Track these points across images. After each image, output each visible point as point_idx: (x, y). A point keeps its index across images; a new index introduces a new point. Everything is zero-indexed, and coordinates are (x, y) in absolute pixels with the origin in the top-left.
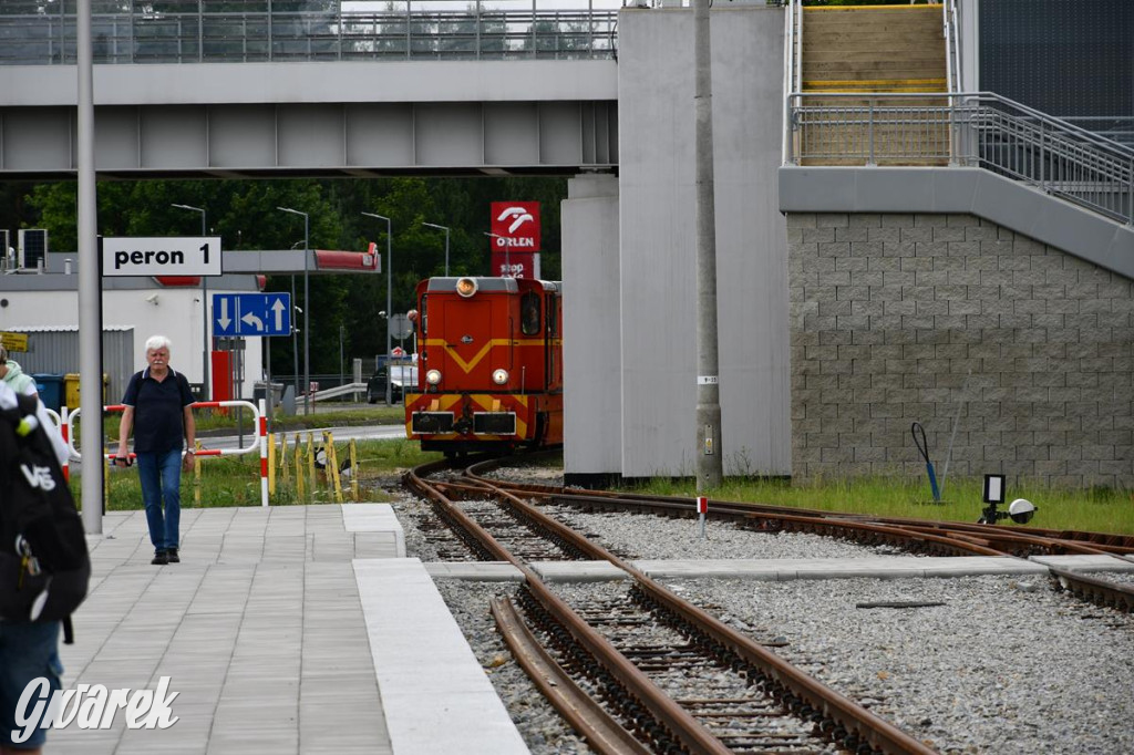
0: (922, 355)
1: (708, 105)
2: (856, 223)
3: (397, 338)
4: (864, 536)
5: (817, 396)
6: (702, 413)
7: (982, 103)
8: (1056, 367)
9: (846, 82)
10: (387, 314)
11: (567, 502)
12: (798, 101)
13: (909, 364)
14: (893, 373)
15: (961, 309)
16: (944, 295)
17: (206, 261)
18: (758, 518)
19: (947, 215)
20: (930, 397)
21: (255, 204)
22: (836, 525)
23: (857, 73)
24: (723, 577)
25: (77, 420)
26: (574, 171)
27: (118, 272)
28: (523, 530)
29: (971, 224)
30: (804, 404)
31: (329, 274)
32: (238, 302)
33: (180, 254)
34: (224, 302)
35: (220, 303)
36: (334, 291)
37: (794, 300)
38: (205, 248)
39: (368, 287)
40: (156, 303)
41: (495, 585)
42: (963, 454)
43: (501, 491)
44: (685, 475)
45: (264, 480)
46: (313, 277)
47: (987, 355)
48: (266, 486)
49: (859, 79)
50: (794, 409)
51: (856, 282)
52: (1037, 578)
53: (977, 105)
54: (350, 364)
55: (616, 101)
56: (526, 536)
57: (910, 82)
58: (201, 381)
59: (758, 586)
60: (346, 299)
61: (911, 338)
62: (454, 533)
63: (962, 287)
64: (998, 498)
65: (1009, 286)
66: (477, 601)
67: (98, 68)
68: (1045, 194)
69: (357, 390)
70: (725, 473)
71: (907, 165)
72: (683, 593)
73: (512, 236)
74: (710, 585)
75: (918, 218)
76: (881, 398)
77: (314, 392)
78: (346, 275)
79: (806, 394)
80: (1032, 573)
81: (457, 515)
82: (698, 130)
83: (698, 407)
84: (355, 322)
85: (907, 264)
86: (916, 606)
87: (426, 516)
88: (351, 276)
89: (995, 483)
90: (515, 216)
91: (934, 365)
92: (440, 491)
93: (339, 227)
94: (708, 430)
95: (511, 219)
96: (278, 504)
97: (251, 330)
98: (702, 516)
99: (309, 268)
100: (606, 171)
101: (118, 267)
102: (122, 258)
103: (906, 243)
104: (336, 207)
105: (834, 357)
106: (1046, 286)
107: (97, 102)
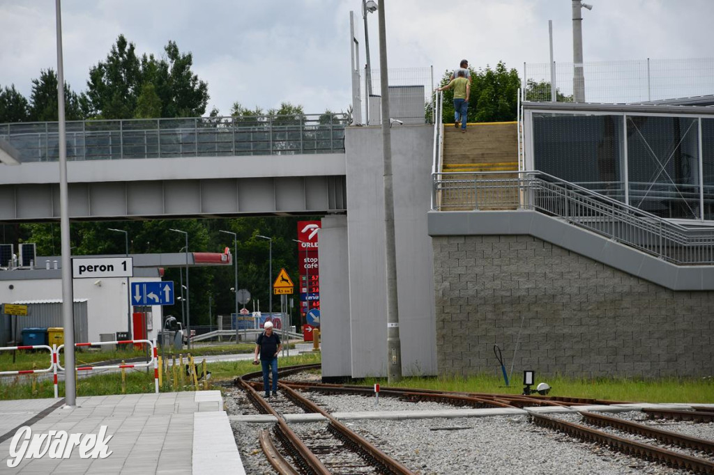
0: (504, 310)
1: (391, 179)
2: (469, 241)
3: (241, 303)
4: (458, 402)
5: (450, 332)
6: (391, 343)
7: (537, 176)
8: (576, 315)
9: (467, 165)
10: (235, 290)
11: (317, 390)
12: (439, 177)
13: (498, 315)
14: (489, 319)
15: (525, 285)
16: (515, 278)
17: (125, 269)
18: (410, 395)
19: (517, 235)
20: (509, 332)
21: (157, 226)
22: (445, 397)
23: (473, 160)
24: (372, 419)
25: (62, 351)
26: (324, 213)
27: (80, 276)
28: (290, 403)
29: (529, 240)
30: (443, 337)
31: (202, 267)
32: (145, 287)
33: (112, 266)
34: (137, 287)
35: (135, 287)
36: (206, 276)
37: (437, 282)
38: (124, 263)
39: (226, 273)
40: (100, 285)
41: (264, 425)
42: (528, 361)
43: (284, 385)
44: (382, 376)
45: (156, 380)
46: (192, 269)
47: (539, 309)
48: (158, 383)
49: (473, 163)
50: (438, 339)
51: (469, 272)
52: (522, 416)
53: (533, 176)
54: (216, 319)
55: (345, 176)
56: (290, 406)
57: (500, 164)
58: (127, 330)
59: (389, 423)
60: (212, 281)
61: (499, 301)
62: (254, 405)
63: (525, 273)
64: (531, 383)
65: (550, 273)
66: (254, 431)
67: (70, 164)
68: (568, 224)
69: (220, 334)
70: (404, 374)
71: (497, 209)
72: (353, 427)
73: (310, 241)
74: (365, 422)
75: (501, 237)
76: (484, 333)
77: (193, 336)
78: (212, 267)
79: (444, 332)
80: (520, 414)
81: (257, 397)
82: (386, 193)
83: (388, 339)
84: (218, 294)
85: (496, 262)
86: (457, 429)
87: (242, 398)
88: (215, 267)
89: (529, 375)
90: (312, 229)
91: (511, 314)
92: (251, 386)
93: (208, 238)
94: (394, 352)
95: (309, 231)
96: (164, 392)
97: (153, 302)
98: (377, 394)
99: (189, 263)
100: (342, 213)
101: (80, 273)
102: (83, 269)
103: (495, 251)
104: (206, 225)
105: (459, 311)
106: (569, 272)
107: (69, 181)
